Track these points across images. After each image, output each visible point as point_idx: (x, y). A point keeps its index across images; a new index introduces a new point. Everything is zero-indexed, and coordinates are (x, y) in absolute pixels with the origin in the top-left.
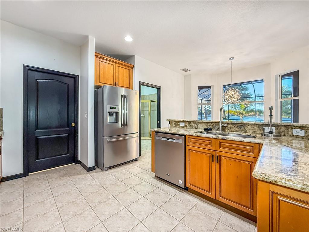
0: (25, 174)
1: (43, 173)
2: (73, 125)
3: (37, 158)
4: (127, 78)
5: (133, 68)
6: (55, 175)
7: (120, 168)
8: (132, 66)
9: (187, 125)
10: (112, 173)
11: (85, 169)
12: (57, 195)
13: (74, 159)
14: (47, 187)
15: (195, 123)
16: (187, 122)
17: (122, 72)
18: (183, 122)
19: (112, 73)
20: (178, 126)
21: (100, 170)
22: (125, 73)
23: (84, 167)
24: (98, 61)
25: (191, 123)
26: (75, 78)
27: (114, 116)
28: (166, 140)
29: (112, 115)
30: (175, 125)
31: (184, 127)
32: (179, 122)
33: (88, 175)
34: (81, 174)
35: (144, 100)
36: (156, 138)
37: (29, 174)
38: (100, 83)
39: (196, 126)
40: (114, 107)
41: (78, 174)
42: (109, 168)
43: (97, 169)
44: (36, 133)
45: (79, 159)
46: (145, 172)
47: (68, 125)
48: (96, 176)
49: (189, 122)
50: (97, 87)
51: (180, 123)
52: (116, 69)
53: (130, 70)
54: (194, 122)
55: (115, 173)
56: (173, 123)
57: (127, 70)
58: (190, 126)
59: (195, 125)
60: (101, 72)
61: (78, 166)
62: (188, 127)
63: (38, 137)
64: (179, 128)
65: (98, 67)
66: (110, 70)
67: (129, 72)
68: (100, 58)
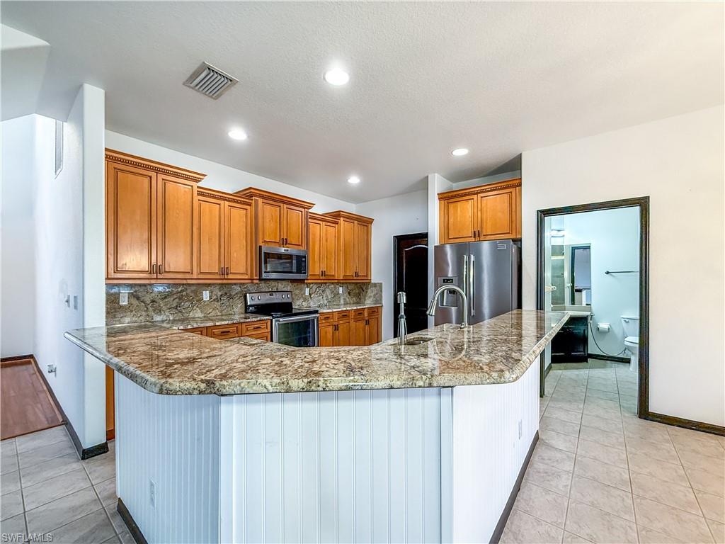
38: (449, 239)
57: (506, 196)
65: (445, 214)
66: (465, 211)
67: (510, 198)
68: (448, 198)
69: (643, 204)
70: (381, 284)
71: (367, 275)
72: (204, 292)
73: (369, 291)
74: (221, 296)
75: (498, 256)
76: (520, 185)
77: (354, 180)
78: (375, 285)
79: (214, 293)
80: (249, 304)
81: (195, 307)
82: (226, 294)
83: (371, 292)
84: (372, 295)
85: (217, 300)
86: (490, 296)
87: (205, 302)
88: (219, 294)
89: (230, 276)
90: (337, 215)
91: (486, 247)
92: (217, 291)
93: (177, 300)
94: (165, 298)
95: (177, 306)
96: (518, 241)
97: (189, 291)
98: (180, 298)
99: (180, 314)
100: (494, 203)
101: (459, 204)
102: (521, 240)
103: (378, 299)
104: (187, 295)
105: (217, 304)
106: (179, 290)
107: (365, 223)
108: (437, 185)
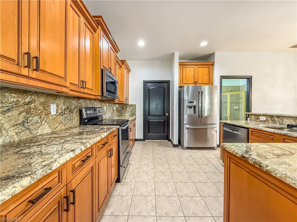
0: (144, 140)
1: (151, 141)
2: (167, 114)
3: (149, 133)
4: (206, 75)
5: (213, 65)
6: (156, 144)
7: (196, 151)
8: (212, 63)
9: (269, 119)
10: (189, 152)
11: (172, 144)
12: (154, 153)
13: (167, 138)
14: (151, 148)
15: (279, 118)
16: (269, 116)
17: (202, 71)
18: (264, 115)
19: (193, 74)
20: (258, 120)
21: (182, 148)
22: (204, 71)
23: (172, 143)
24: (181, 68)
25: (274, 117)
26: (168, 82)
27: (192, 109)
28: (231, 131)
29: (191, 108)
30: (254, 119)
31: (265, 121)
32: (259, 115)
33: (173, 149)
34: (169, 147)
35: (239, 91)
36: (224, 129)
37: (146, 140)
38: (183, 84)
39: (281, 121)
40: (192, 102)
41: (168, 147)
42: (188, 148)
43: (180, 147)
44: (148, 118)
45: (170, 138)
46: (217, 160)
47: (164, 115)
48: (177, 151)
49: (272, 116)
50: (180, 87)
51: (260, 117)
52: (196, 70)
53: (210, 68)
54: (278, 116)
55: (191, 153)
56: (253, 117)
57: (207, 68)
58: (273, 121)
59: (279, 120)
60: (184, 76)
61: (169, 142)
62: (270, 122)
63: (149, 121)
64: (259, 122)
65: (181, 72)
66: (190, 72)
68: (183, 65)
70: (135, 105)
71: (127, 99)
72: (52, 105)
73: (128, 109)
74: (65, 109)
78: (132, 106)
79: (60, 106)
80: (85, 117)
81: (43, 122)
82: (68, 108)
83: (129, 110)
84: (130, 111)
85: (62, 114)
87: (52, 116)
88: (64, 107)
89: (86, 91)
92: (62, 104)
93: (24, 114)
94: (9, 110)
95: (24, 122)
97: (37, 103)
98: (28, 112)
99: (27, 132)
101: (188, 69)
103: (133, 114)
104: (36, 108)
105: (61, 118)
106: (27, 100)
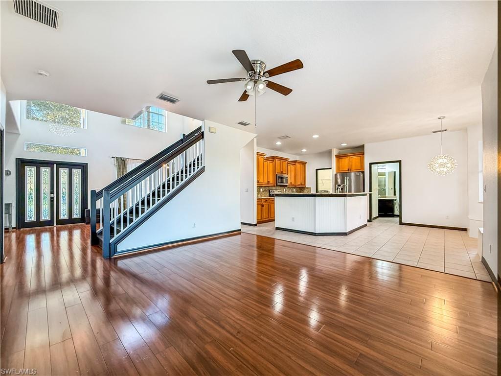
4: (358, 163)
19: (347, 163)
24: (338, 159)
38: (339, 171)
52: (350, 160)
57: (359, 157)
60: (340, 165)
65: (338, 162)
66: (345, 162)
67: (361, 158)
68: (339, 157)
69: (400, 162)
70: (311, 187)
71: (305, 184)
72: (261, 189)
75: (357, 177)
76: (364, 154)
77: (304, 150)
78: (308, 188)
80: (270, 193)
83: (306, 191)
86: (354, 188)
90: (295, 162)
91: (353, 174)
96: (363, 172)
100: (355, 159)
101: (343, 159)
102: (364, 172)
107: (304, 164)
108: (335, 152)
